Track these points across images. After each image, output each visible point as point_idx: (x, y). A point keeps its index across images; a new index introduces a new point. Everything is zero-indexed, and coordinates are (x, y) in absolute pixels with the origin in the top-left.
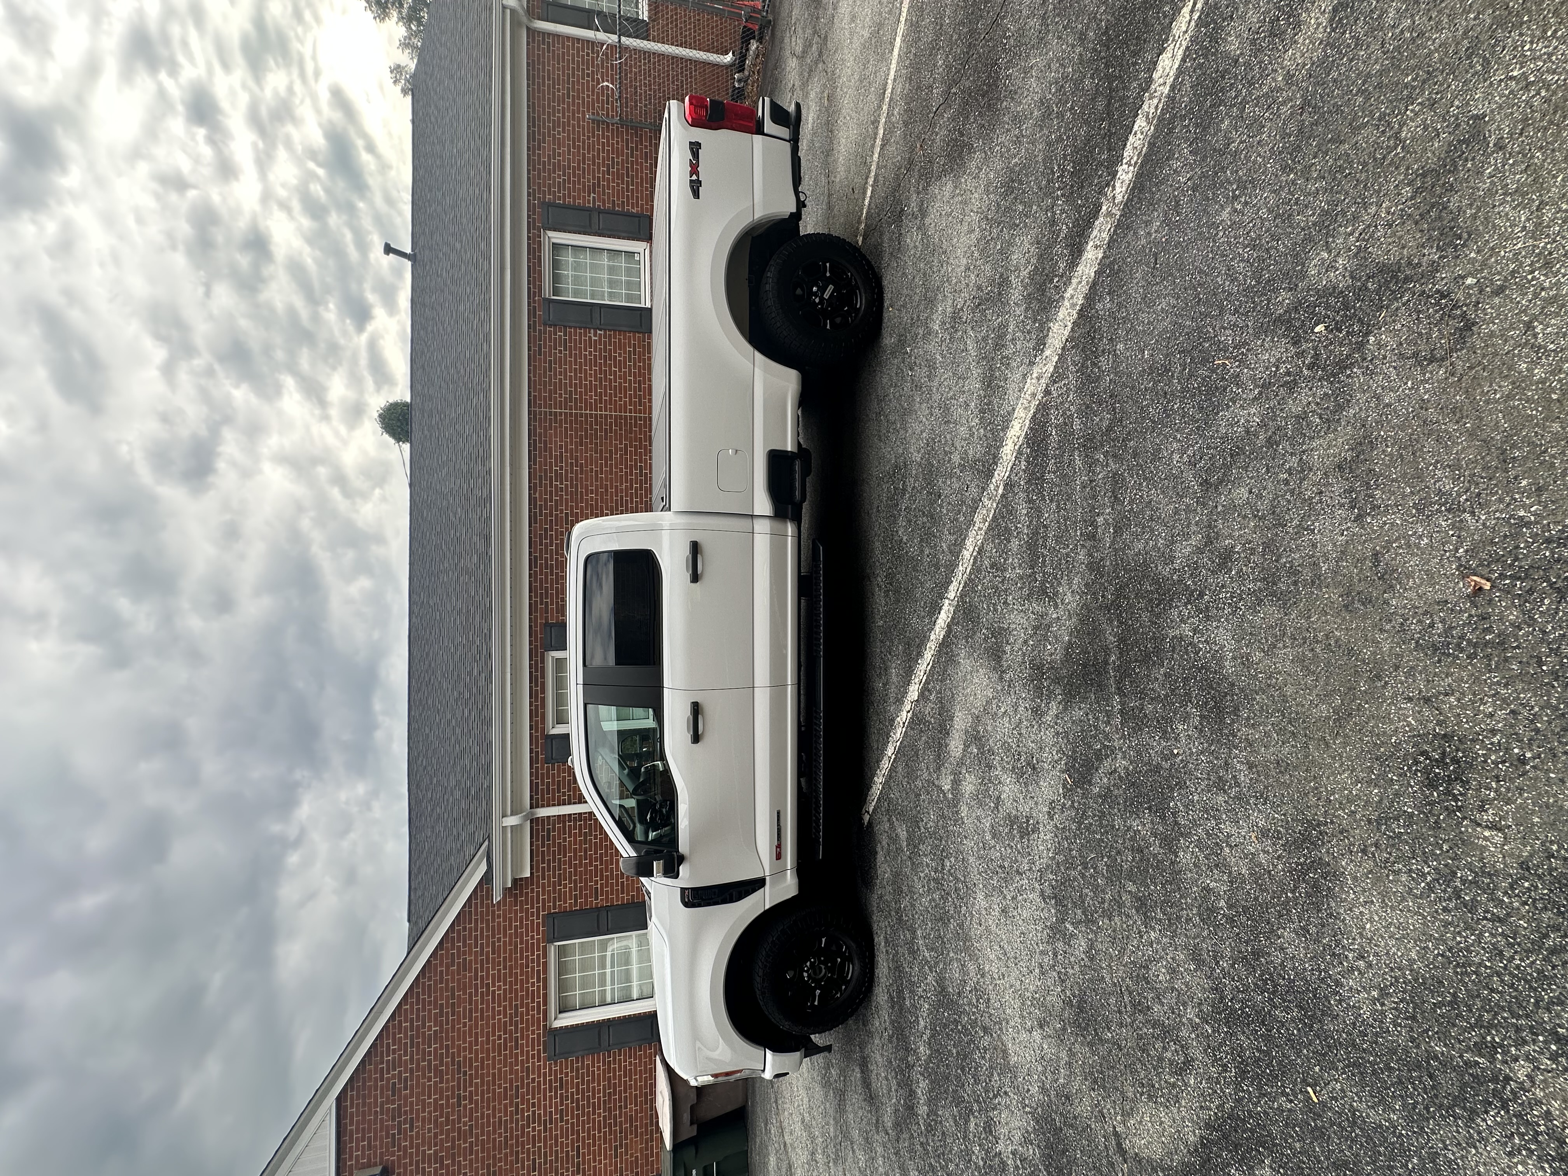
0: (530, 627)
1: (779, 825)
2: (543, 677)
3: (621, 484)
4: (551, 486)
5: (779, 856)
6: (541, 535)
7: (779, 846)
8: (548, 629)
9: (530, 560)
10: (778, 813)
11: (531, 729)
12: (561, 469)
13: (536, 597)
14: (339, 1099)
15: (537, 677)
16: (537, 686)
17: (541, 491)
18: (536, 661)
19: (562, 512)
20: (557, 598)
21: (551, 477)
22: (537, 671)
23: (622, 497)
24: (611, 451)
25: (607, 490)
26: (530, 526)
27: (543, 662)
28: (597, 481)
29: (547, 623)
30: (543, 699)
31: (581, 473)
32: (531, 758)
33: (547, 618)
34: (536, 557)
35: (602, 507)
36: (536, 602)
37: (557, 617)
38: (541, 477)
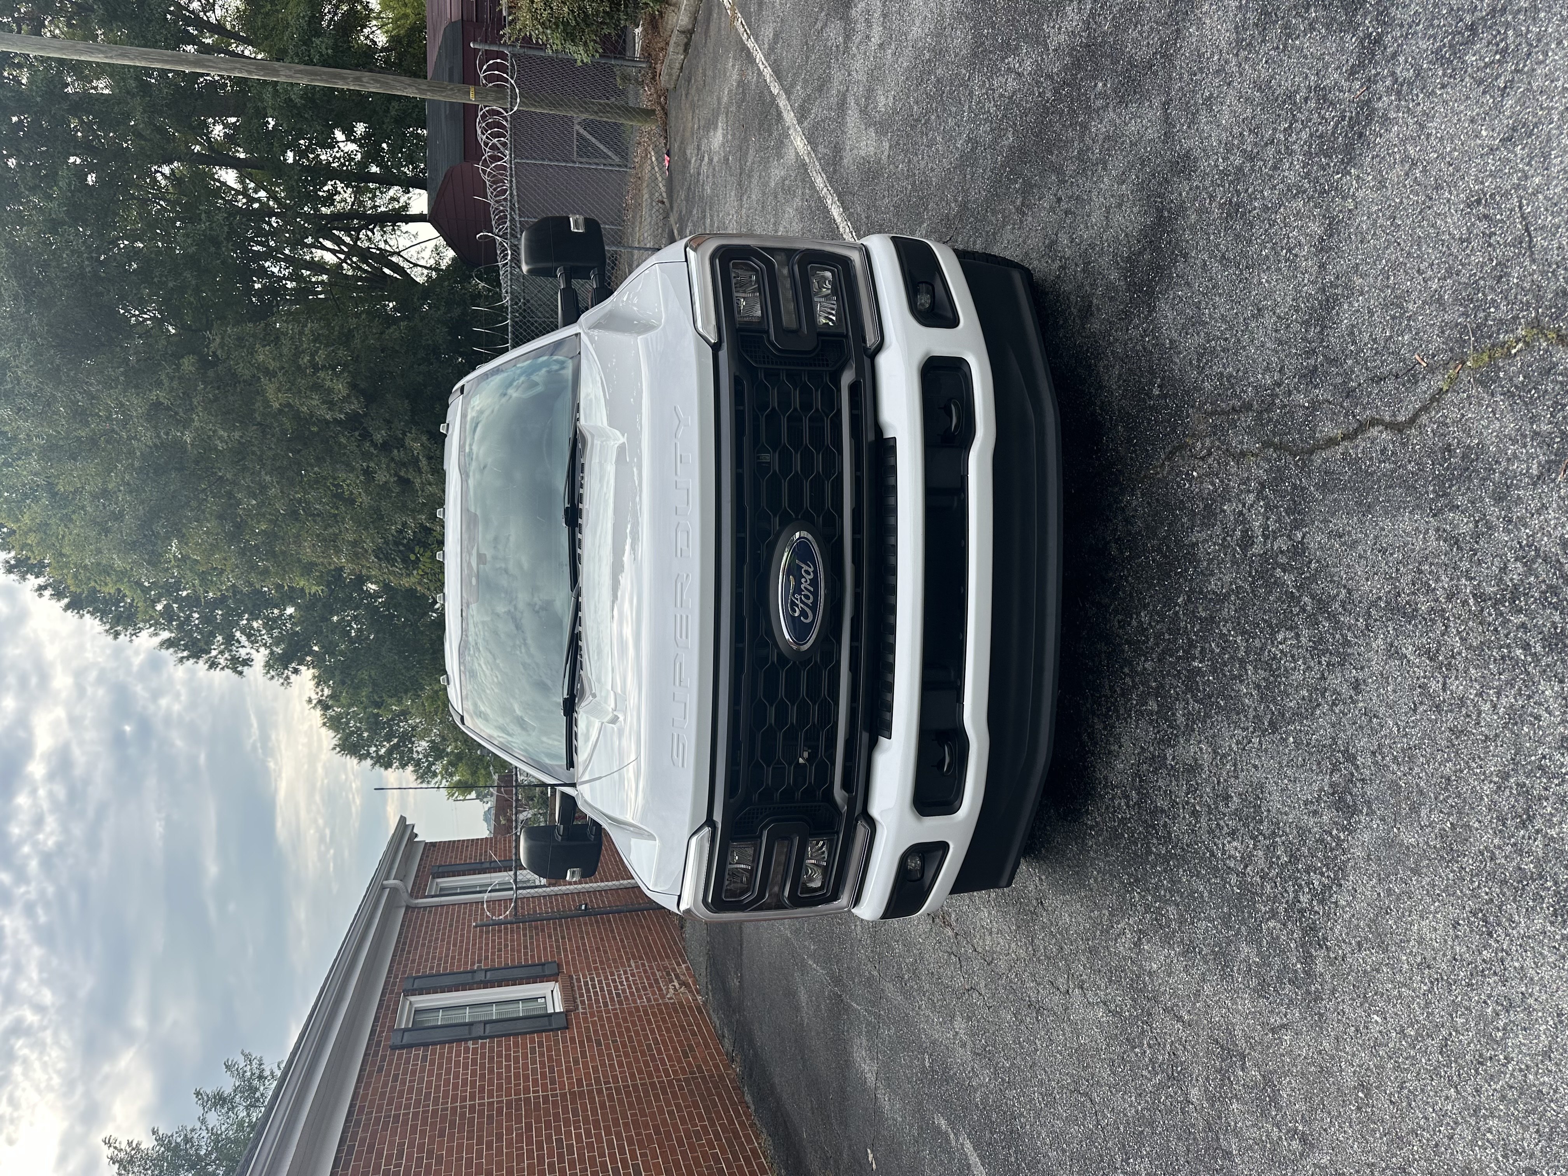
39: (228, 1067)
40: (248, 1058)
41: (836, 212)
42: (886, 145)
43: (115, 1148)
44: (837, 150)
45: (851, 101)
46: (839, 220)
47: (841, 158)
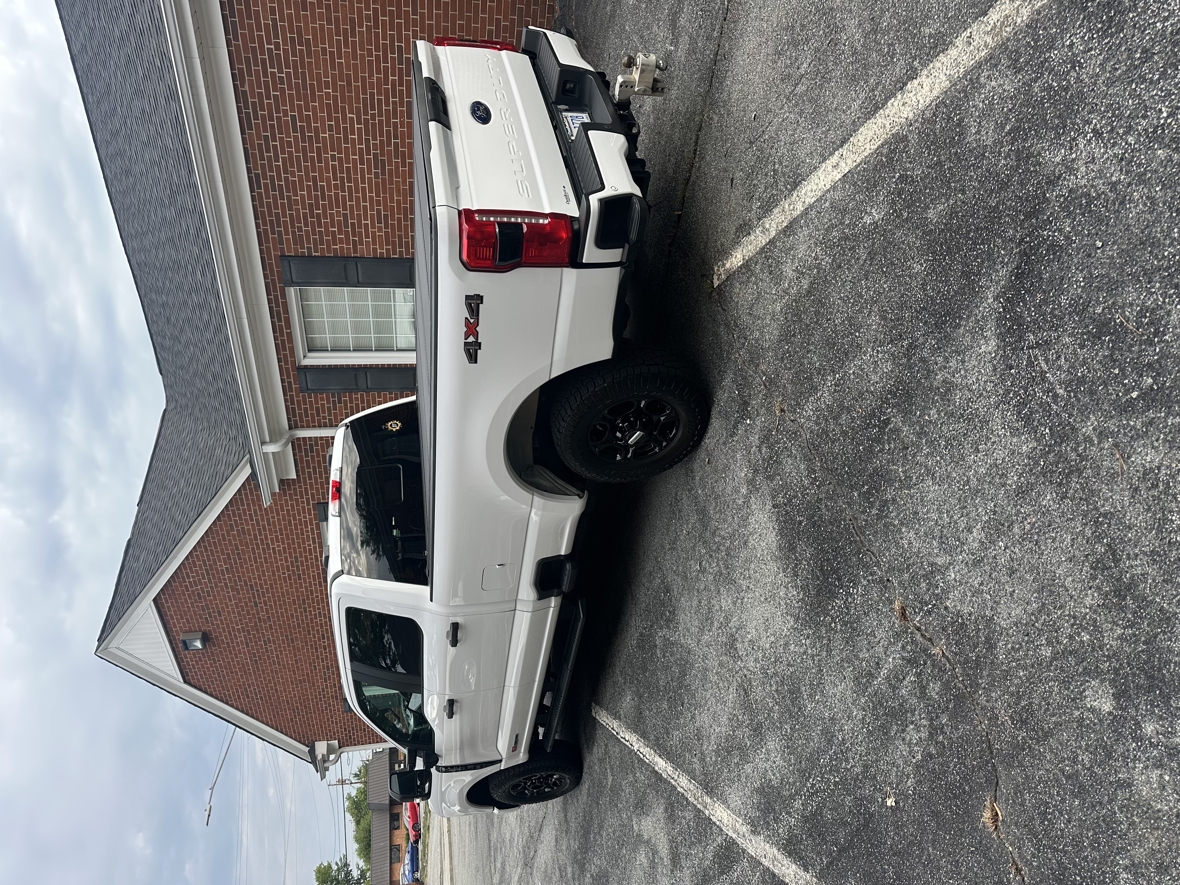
0: (262, 259)
2: (286, 311)
3: (371, 76)
4: (265, 75)
6: (260, 145)
8: (286, 261)
9: (250, 179)
10: (517, 736)
11: (280, 362)
12: (277, 48)
13: (265, 224)
14: (155, 600)
15: (279, 313)
16: (280, 320)
17: (251, 82)
18: (276, 297)
19: (286, 115)
20: (293, 227)
21: (264, 61)
22: (277, 306)
23: (372, 95)
24: (352, 20)
25: (349, 84)
26: (243, 132)
27: (283, 295)
28: (333, 68)
29: (283, 256)
31: (309, 56)
32: (284, 387)
33: (282, 249)
34: (257, 176)
35: (343, 108)
36: (265, 231)
37: (296, 249)
38: (247, 59)
41: (661, 765)
42: (635, 827)
44: (671, 818)
45: (667, 861)
46: (657, 759)
47: (666, 810)
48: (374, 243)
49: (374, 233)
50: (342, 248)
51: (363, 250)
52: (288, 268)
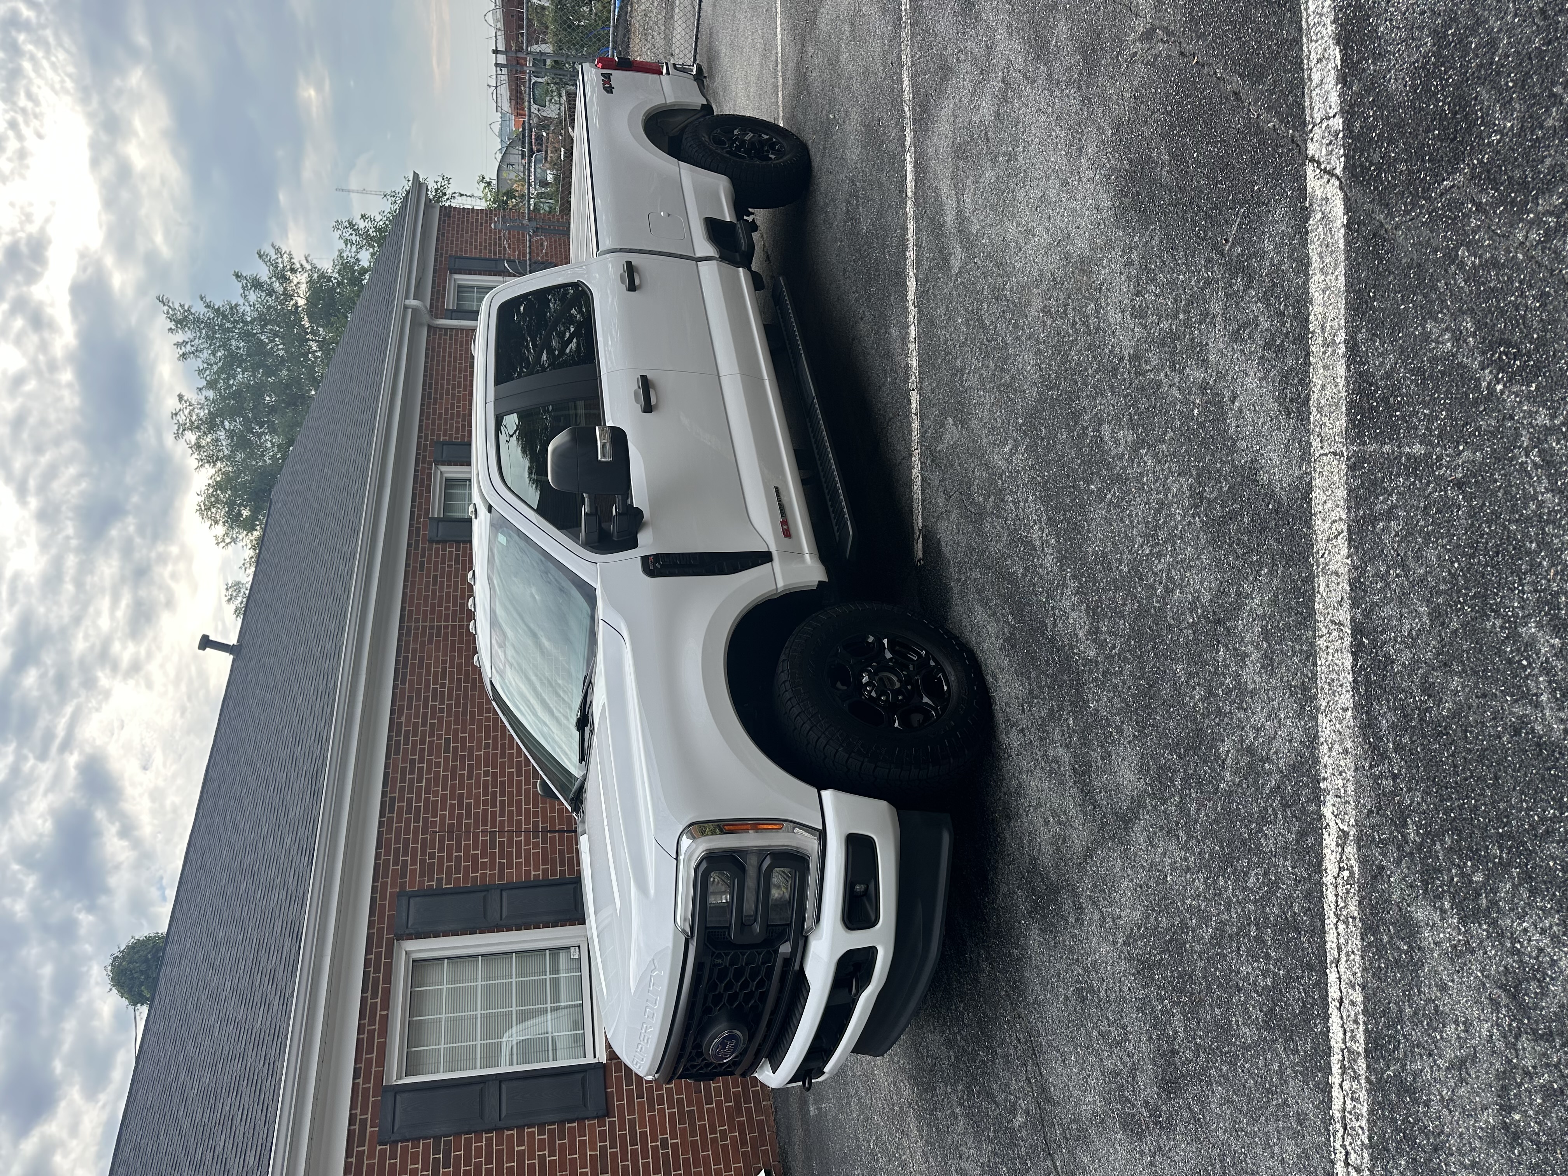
0: (373, 899)
1: (779, 500)
2: (388, 979)
5: (787, 533)
6: (404, 769)
7: (785, 523)
8: (404, 901)
9: (383, 803)
10: (777, 489)
11: (356, 1075)
13: (387, 853)
15: (376, 981)
16: (374, 995)
18: (379, 955)
20: (424, 853)
22: (377, 971)
27: (390, 954)
29: (401, 893)
30: (385, 1020)
33: (403, 884)
34: (392, 799)
37: (421, 883)
39: (260, 256)
40: (278, 251)
43: (169, 307)
48: (527, 864)
49: (528, 851)
50: (484, 876)
51: (512, 875)
52: (405, 907)
